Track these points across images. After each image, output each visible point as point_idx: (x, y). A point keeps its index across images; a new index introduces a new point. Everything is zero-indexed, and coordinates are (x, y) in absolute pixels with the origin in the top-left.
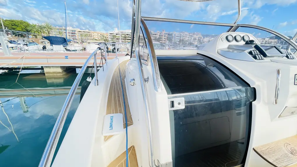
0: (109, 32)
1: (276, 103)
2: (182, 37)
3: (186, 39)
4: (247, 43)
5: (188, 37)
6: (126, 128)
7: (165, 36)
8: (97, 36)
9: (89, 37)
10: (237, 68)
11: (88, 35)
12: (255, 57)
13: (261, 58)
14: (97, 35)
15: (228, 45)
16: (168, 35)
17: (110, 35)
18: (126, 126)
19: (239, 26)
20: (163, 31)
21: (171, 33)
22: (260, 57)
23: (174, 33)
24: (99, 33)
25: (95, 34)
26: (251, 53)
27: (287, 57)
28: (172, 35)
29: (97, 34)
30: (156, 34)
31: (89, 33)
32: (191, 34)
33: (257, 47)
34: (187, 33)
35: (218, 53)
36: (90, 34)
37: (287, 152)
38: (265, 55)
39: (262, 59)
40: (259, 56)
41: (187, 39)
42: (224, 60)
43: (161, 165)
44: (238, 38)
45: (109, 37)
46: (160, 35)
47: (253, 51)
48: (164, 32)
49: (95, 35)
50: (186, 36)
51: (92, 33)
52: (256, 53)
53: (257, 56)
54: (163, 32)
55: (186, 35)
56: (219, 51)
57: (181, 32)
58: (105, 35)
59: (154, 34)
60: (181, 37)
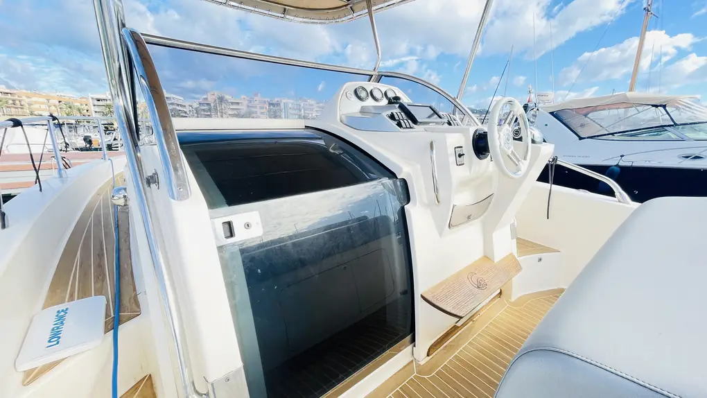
0: (90, 95)
1: (438, 202)
2: (303, 110)
3: (312, 114)
4: (390, 102)
5: (316, 109)
6: (112, 331)
7: (261, 108)
8: (43, 107)
9: (13, 110)
10: (371, 145)
11: (7, 102)
12: (399, 125)
13: (408, 126)
14: (43, 103)
15: (360, 108)
16: (269, 106)
17: (96, 103)
18: (114, 323)
19: (382, 76)
20: (256, 95)
21: (275, 101)
22: (407, 124)
23: (284, 101)
24: (53, 98)
25: (34, 99)
26: (392, 117)
27: (449, 124)
28: (278, 104)
29: (44, 100)
30: (238, 103)
31: (9, 96)
32: (321, 105)
33: (402, 107)
34: (313, 102)
35: (341, 121)
36: (16, 97)
37: (472, 287)
38: (415, 121)
39: (411, 127)
40: (405, 121)
41: (314, 115)
42: (355, 136)
43: (212, 384)
44: (377, 94)
45: (93, 109)
46: (248, 106)
47: (395, 114)
48: (258, 98)
49: (36, 102)
50: (311, 107)
51: (24, 98)
52: (400, 116)
53: (401, 121)
54: (256, 98)
55: (310, 105)
56: (344, 118)
57: (300, 99)
58: (78, 104)
59: (232, 103)
60: (300, 111)
